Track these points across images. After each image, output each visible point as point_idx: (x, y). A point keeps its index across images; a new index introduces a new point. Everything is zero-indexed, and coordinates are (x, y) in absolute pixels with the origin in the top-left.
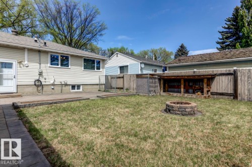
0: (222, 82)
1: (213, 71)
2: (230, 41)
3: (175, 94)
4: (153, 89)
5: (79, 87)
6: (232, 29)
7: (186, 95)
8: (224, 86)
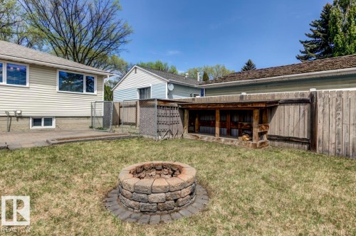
0: (289, 116)
1: (273, 96)
2: (316, 56)
3: (206, 138)
4: (167, 127)
5: (48, 121)
6: (319, 37)
7: (223, 139)
8: (291, 124)
